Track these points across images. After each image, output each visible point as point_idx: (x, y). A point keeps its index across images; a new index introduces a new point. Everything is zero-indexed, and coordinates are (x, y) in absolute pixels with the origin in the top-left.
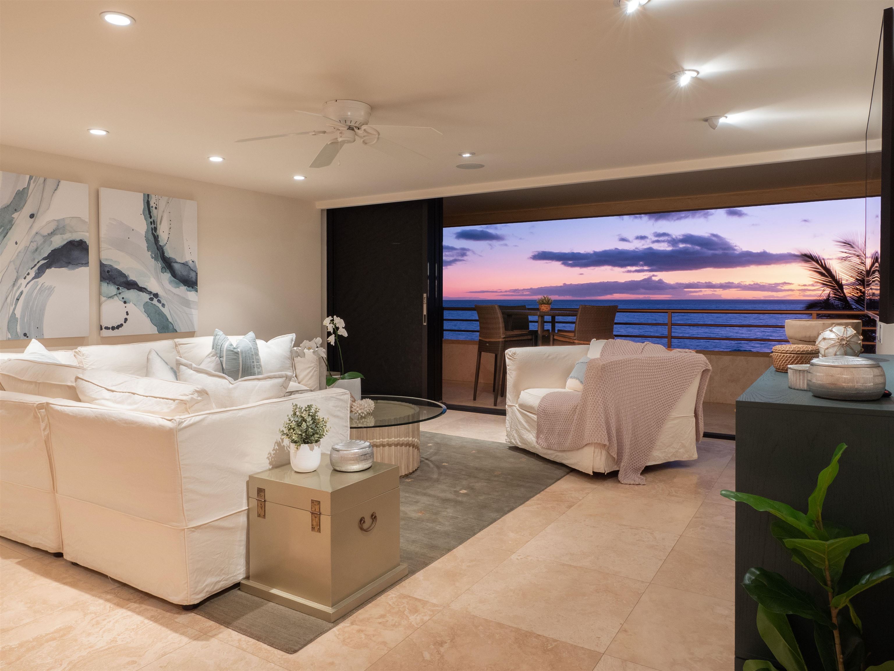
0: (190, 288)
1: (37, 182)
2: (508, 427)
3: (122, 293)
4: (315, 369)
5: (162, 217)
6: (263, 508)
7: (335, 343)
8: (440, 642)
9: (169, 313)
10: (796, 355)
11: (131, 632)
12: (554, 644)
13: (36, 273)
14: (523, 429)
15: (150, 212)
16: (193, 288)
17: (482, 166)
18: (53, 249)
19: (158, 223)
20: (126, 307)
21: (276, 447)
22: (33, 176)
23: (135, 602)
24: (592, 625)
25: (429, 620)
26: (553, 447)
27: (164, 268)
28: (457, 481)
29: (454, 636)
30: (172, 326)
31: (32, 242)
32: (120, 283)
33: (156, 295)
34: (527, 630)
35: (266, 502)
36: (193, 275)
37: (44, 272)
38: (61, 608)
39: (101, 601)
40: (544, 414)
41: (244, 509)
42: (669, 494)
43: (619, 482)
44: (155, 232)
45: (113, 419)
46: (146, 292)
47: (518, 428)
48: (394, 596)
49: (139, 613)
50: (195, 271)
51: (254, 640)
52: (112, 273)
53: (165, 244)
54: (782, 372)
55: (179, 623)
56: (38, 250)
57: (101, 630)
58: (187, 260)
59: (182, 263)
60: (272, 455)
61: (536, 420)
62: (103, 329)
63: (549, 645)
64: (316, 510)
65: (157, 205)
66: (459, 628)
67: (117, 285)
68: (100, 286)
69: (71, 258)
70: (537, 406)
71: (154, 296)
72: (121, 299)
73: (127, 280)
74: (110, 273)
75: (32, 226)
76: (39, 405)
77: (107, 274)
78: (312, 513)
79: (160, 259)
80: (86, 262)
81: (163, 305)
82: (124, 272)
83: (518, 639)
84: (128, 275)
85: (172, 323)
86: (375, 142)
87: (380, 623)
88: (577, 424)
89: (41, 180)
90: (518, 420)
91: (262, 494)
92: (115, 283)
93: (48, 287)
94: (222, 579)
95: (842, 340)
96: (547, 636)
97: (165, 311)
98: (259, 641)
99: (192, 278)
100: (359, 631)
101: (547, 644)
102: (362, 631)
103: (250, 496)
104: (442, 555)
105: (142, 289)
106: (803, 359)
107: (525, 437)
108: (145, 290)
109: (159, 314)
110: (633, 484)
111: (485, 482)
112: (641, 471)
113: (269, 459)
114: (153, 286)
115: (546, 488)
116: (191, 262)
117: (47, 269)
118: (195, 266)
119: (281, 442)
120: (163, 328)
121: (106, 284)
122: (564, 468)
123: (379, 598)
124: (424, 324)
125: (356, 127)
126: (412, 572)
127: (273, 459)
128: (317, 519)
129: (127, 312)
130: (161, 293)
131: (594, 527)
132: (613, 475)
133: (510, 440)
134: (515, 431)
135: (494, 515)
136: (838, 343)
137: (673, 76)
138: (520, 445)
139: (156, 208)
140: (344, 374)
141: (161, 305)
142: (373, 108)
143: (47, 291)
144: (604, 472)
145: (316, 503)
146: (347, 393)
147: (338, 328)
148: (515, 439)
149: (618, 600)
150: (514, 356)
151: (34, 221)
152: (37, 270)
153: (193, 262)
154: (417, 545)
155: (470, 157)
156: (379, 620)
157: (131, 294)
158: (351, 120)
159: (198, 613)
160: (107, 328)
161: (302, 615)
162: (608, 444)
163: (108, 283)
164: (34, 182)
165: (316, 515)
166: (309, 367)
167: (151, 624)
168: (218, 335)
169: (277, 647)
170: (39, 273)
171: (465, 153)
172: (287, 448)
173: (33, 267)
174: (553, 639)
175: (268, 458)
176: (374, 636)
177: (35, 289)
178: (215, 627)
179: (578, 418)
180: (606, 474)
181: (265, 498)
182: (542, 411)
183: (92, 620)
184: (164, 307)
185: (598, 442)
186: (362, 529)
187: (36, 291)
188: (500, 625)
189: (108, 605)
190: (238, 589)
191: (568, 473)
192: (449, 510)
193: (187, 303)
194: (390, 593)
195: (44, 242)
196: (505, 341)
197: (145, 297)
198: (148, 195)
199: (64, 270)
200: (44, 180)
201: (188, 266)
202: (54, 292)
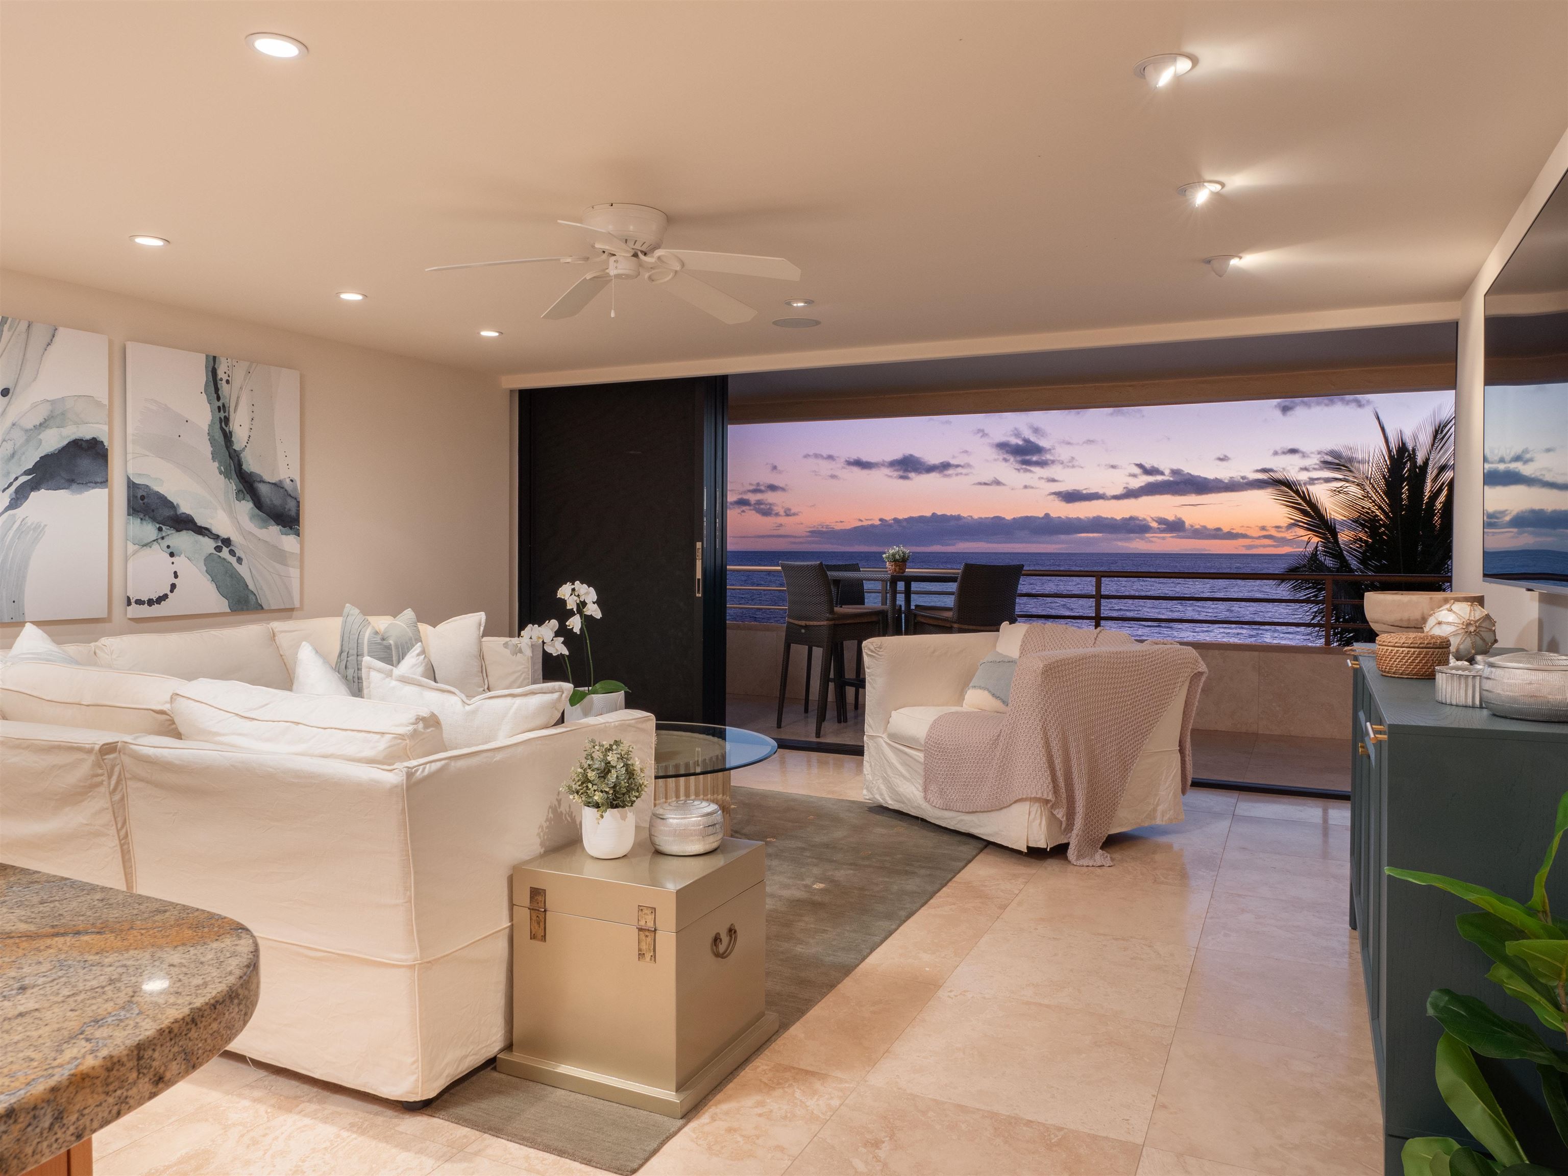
0: (287, 529)
1: (15, 330)
2: (868, 774)
3: (167, 537)
4: (524, 675)
5: (238, 398)
6: (542, 924)
7: (581, 629)
8: (873, 1142)
9: (249, 573)
10: (1418, 650)
11: (324, 1154)
12: (1061, 1134)
13: (12, 500)
14: (897, 776)
15: (217, 390)
16: (291, 528)
17: (817, 323)
18: (43, 455)
19: (232, 410)
20: (173, 563)
21: (551, 815)
22: (8, 318)
23: (309, 1101)
24: (1109, 1100)
25: (840, 1105)
26: (955, 807)
27: (240, 493)
28: (801, 868)
29: (892, 1130)
30: (254, 598)
31: (4, 440)
32: (164, 518)
33: (227, 542)
34: (1008, 1114)
35: (548, 913)
36: (291, 504)
37: (27, 498)
38: (173, 1119)
39: (246, 1103)
40: (938, 750)
41: (505, 926)
42: (1155, 881)
43: (1070, 862)
44: (226, 427)
45: (271, 770)
46: (209, 535)
47: (888, 775)
48: (766, 1067)
49: (325, 1120)
50: (296, 499)
51: (553, 1155)
52: (149, 501)
53: (244, 449)
54: (1394, 677)
55: (406, 1134)
56: (16, 457)
57: (266, 1153)
58: (282, 477)
59: (273, 484)
60: (544, 829)
61: (922, 760)
62: (133, 604)
63: (1052, 1136)
64: (648, 924)
65: (229, 376)
66: (896, 1117)
67: (158, 523)
68: (127, 523)
69: (76, 471)
70: (925, 736)
71: (222, 543)
72: (166, 549)
73: (176, 514)
74: (146, 500)
75: (5, 410)
76: (105, 747)
77: (141, 501)
78: (640, 930)
79: (234, 476)
80: (104, 479)
81: (240, 560)
82: (169, 498)
83: (999, 1128)
84: (177, 504)
85: (256, 592)
86: (670, 277)
87: (760, 1115)
88: (1000, 766)
89: (23, 326)
90: (887, 761)
91: (540, 898)
92: (154, 519)
93: (34, 526)
94: (470, 1052)
95: (1469, 625)
96: (1044, 1122)
97: (243, 570)
98: (562, 1157)
99: (289, 510)
100: (730, 1130)
101: (1049, 1135)
102: (735, 1130)
103: (514, 903)
104: (824, 995)
105: (202, 531)
106: (1428, 656)
107: (901, 790)
108: (207, 532)
109: (231, 576)
110: (1093, 866)
111: (851, 870)
112: (1101, 844)
113: (540, 838)
114: (221, 524)
115: (954, 877)
116: (288, 481)
117: (32, 491)
118: (295, 489)
119: (557, 806)
120: (239, 602)
121: (139, 520)
122: (974, 842)
123: (743, 1072)
124: (697, 595)
125: (642, 252)
126: (784, 1026)
127: (546, 837)
128: (649, 940)
129: (175, 573)
130: (235, 538)
131: (1054, 938)
132: (1059, 851)
133: (871, 796)
134: (881, 781)
135: (885, 924)
136: (1463, 631)
137: (1184, 189)
138: (892, 804)
139: (228, 382)
140: (594, 684)
141: (235, 559)
142: (670, 220)
143: (32, 532)
144: (1045, 847)
145: (649, 912)
146: (652, 717)
147: (584, 604)
148: (881, 795)
149: (1136, 1057)
150: (879, 651)
151: (9, 402)
152: (14, 494)
153: (292, 481)
154: (775, 980)
155: (804, 306)
156: (756, 1109)
157: (183, 540)
158: (636, 239)
159: (435, 1115)
160: (139, 602)
161: (623, 1109)
162: (1053, 800)
163: (142, 519)
164: (9, 330)
165: (647, 933)
166: (514, 672)
167: (355, 1139)
168: (352, 615)
169: (598, 1165)
170: (18, 499)
171: (798, 300)
172: (566, 817)
173: (7, 488)
174: (1054, 1126)
175: (539, 834)
176: (758, 1137)
177: (10, 529)
178: (473, 1138)
179: (1001, 756)
180: (1048, 850)
181: (545, 906)
182: (934, 745)
183: (242, 1136)
184: (241, 564)
185: (1038, 796)
186: (717, 955)
187: (11, 533)
188: (962, 1109)
189: (262, 1108)
190: (492, 1069)
191: (981, 850)
192: (806, 919)
193: (280, 556)
194: (758, 1064)
195: (28, 441)
196: (834, 624)
197: (208, 545)
198: (214, 358)
199: (62, 494)
200: (29, 326)
201: (283, 488)
202: (44, 534)
